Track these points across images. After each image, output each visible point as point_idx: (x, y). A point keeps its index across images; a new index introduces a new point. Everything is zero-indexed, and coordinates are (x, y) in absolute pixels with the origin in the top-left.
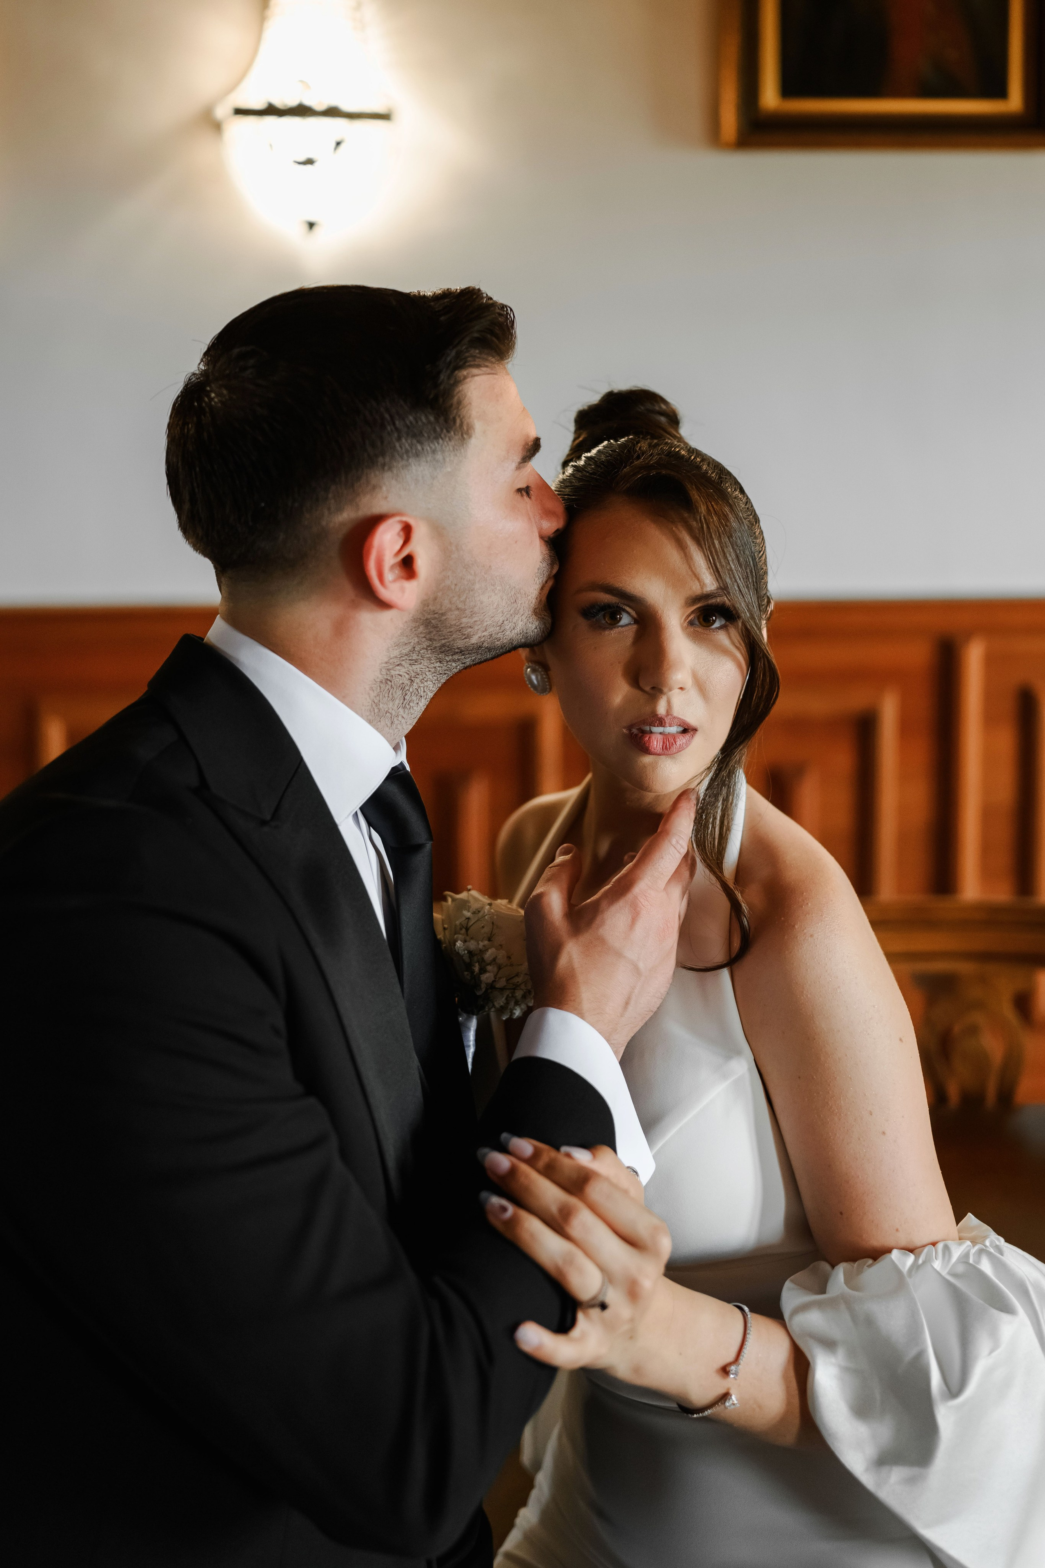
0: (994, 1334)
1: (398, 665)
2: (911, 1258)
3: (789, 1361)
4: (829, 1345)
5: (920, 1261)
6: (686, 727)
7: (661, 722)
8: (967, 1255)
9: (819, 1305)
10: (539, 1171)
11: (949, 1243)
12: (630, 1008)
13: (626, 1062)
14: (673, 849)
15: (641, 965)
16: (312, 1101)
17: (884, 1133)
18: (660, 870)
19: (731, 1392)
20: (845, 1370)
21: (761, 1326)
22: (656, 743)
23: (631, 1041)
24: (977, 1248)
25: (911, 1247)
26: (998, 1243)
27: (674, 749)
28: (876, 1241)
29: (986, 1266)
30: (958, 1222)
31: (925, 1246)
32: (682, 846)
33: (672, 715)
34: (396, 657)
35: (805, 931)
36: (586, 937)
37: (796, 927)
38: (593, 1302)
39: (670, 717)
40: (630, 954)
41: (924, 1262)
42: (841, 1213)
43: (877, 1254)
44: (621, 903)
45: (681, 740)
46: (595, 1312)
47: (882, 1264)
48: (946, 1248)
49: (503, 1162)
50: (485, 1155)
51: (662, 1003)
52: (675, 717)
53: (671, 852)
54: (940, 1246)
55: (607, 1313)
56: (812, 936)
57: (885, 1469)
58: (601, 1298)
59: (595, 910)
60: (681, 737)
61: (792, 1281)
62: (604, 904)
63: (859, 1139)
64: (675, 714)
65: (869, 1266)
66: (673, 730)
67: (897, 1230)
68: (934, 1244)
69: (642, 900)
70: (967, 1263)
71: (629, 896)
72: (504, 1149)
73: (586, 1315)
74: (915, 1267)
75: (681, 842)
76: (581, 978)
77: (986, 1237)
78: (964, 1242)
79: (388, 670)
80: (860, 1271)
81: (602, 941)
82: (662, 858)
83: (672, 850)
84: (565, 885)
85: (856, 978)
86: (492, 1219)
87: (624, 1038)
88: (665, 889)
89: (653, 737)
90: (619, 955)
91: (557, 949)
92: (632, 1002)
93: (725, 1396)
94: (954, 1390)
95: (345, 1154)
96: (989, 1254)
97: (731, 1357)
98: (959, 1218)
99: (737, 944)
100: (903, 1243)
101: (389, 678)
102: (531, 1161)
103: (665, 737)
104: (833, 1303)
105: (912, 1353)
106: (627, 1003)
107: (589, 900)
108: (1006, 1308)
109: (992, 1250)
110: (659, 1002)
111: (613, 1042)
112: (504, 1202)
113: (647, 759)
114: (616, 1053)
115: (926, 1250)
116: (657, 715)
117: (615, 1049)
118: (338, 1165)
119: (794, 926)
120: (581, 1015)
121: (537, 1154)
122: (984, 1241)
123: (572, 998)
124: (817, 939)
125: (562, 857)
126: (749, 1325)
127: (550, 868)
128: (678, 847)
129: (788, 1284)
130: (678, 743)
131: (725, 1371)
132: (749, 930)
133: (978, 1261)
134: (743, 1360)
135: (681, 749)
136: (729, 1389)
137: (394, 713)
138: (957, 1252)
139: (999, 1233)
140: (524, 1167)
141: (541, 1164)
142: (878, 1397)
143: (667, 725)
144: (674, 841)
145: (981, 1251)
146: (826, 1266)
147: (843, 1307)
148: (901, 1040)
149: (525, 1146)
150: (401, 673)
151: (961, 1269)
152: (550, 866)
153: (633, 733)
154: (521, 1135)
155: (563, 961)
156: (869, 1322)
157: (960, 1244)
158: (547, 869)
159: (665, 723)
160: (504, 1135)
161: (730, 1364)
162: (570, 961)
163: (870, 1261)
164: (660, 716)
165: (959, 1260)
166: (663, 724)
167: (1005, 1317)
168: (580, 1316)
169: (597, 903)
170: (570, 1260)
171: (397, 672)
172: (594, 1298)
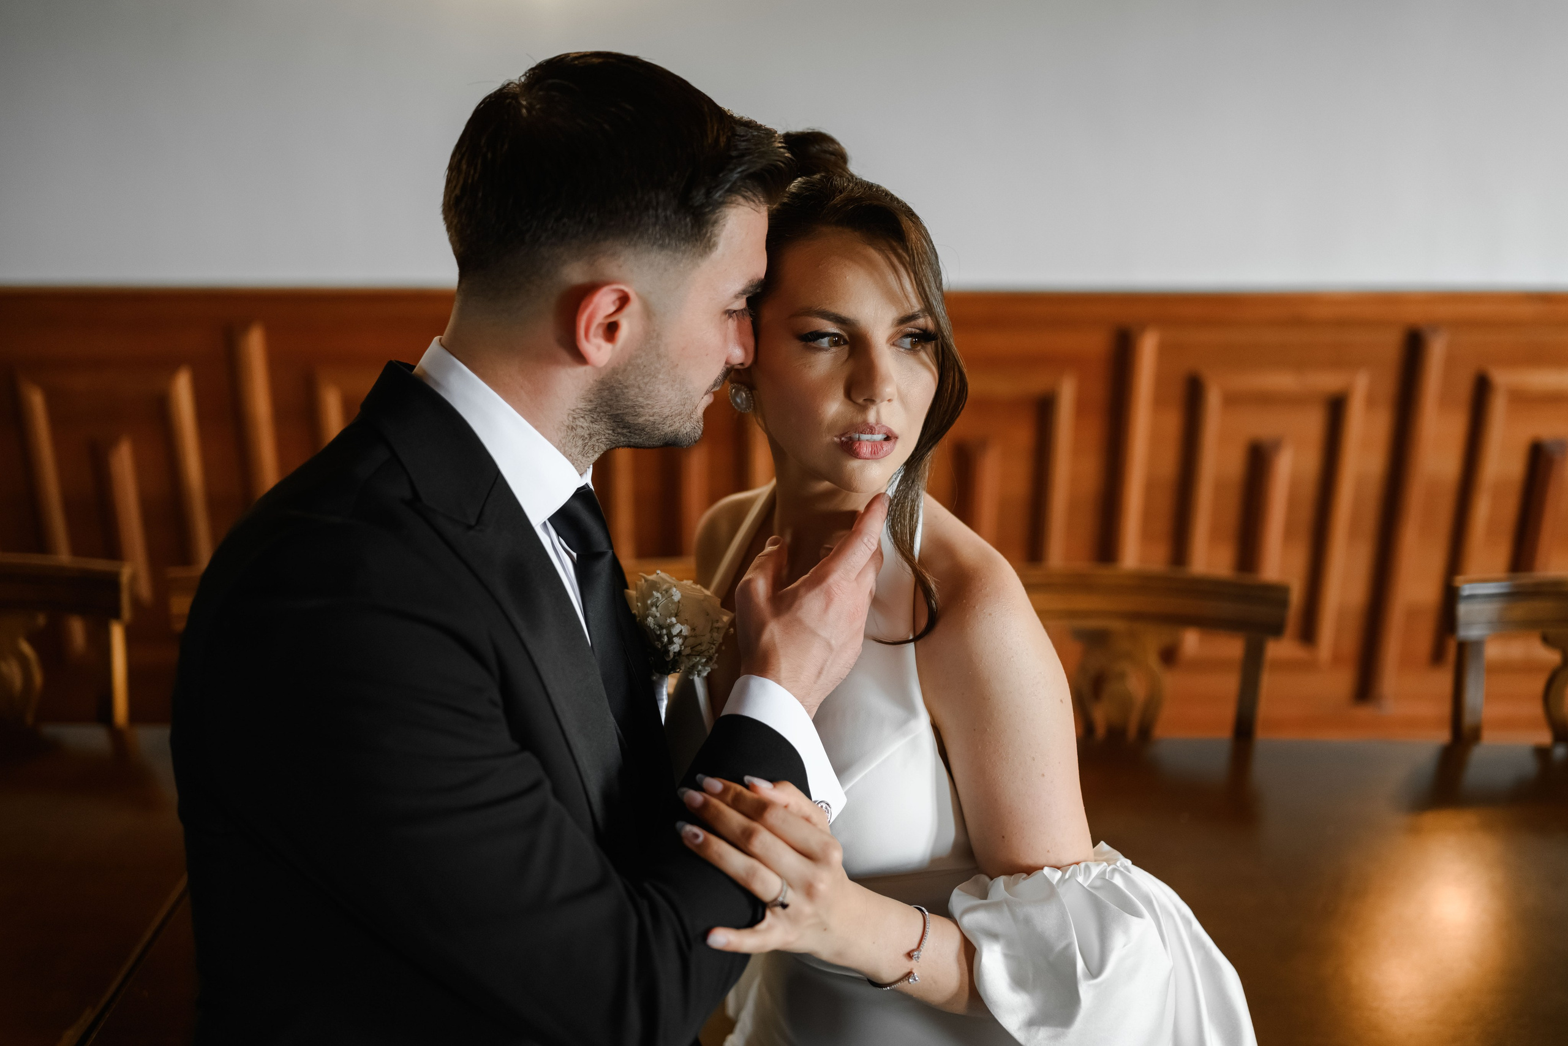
0: (1126, 931)
1: (582, 417)
2: (1059, 874)
3: (960, 950)
4: (994, 936)
5: (1067, 876)
6: (890, 435)
7: (872, 430)
8: (1104, 872)
9: (986, 907)
10: (728, 805)
11: (1089, 863)
12: (823, 677)
13: (819, 721)
14: (865, 546)
15: (833, 642)
16: (527, 755)
17: (1043, 775)
18: (852, 564)
19: (914, 971)
20: (1006, 956)
21: (936, 923)
22: (865, 450)
23: (823, 702)
24: (1111, 867)
25: (1059, 865)
26: (1126, 864)
27: (881, 454)
28: (1029, 860)
29: (1118, 880)
30: (1094, 846)
31: (1070, 865)
32: (873, 545)
33: (881, 424)
34: (581, 409)
35: (984, 611)
36: (787, 617)
37: (977, 607)
38: (775, 903)
39: (879, 425)
40: (824, 633)
41: (1070, 877)
42: (1003, 837)
43: (1030, 870)
44: (817, 591)
45: (887, 446)
46: (779, 910)
47: (1036, 877)
48: (1087, 867)
49: (697, 797)
50: (683, 793)
51: (851, 671)
52: (883, 426)
53: (863, 549)
54: (1082, 865)
55: (788, 910)
56: (990, 614)
57: (1034, 1029)
58: (780, 899)
59: (795, 596)
60: (886, 443)
61: (959, 889)
62: (802, 591)
63: (1022, 779)
64: (883, 423)
65: (1024, 879)
66: (879, 437)
67: (1048, 851)
68: (1077, 863)
69: (835, 589)
70: (1104, 879)
71: (824, 585)
72: (700, 788)
73: (773, 913)
74: (1062, 880)
75: (872, 540)
76: (781, 652)
77: (1117, 860)
78: (1102, 863)
79: (574, 418)
80: (1015, 883)
81: (799, 622)
82: (855, 554)
83: (863, 547)
84: (770, 572)
85: (1027, 649)
86: (687, 843)
87: (816, 701)
88: (855, 579)
89: (863, 444)
90: (814, 633)
91: (761, 627)
92: (825, 672)
93: (909, 974)
94: (1094, 973)
95: (556, 793)
96: (1121, 872)
97: (914, 946)
98: (1095, 844)
99: (923, 623)
100: (1053, 862)
101: (574, 426)
102: (721, 796)
103: (873, 444)
104: (997, 906)
105: (1060, 945)
106: (820, 673)
107: (790, 587)
108: (1136, 913)
109: (1122, 869)
110: (847, 671)
111: (806, 704)
112: (696, 830)
113: (854, 464)
114: (809, 712)
115: (1072, 868)
116: (868, 424)
117: (808, 709)
118: (553, 802)
119: (975, 607)
120: (779, 682)
121: (726, 790)
122: (1116, 862)
123: (773, 667)
124: (995, 617)
125: (771, 547)
126: (927, 922)
127: (760, 557)
128: (869, 545)
129: (956, 891)
130: (885, 449)
131: (909, 955)
132: (937, 610)
133: (1112, 877)
134: (924, 948)
135: (887, 454)
136: (912, 969)
137: (575, 458)
138: (1095, 871)
139: (1126, 856)
140: (715, 802)
141: (729, 798)
142: (1031, 976)
143: (877, 432)
144: (865, 540)
145: (1114, 870)
146: (987, 879)
147: (1006, 909)
148: (1061, 701)
149: (716, 784)
150: (583, 426)
151: (1098, 883)
152: (759, 555)
153: (843, 441)
154: (713, 776)
155: (766, 637)
156: (1028, 921)
157: (1098, 865)
158: (757, 558)
159: (875, 430)
160: (699, 776)
161: (913, 951)
162: (773, 637)
163: (1025, 875)
164: (870, 424)
165: (1097, 877)
166: (873, 431)
167: (1135, 919)
168: (768, 914)
169: (797, 589)
170: (752, 873)
171: (581, 424)
172: (776, 899)
